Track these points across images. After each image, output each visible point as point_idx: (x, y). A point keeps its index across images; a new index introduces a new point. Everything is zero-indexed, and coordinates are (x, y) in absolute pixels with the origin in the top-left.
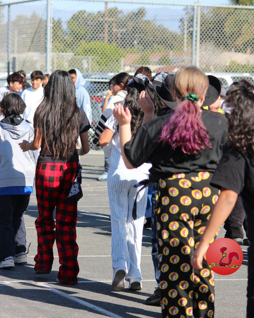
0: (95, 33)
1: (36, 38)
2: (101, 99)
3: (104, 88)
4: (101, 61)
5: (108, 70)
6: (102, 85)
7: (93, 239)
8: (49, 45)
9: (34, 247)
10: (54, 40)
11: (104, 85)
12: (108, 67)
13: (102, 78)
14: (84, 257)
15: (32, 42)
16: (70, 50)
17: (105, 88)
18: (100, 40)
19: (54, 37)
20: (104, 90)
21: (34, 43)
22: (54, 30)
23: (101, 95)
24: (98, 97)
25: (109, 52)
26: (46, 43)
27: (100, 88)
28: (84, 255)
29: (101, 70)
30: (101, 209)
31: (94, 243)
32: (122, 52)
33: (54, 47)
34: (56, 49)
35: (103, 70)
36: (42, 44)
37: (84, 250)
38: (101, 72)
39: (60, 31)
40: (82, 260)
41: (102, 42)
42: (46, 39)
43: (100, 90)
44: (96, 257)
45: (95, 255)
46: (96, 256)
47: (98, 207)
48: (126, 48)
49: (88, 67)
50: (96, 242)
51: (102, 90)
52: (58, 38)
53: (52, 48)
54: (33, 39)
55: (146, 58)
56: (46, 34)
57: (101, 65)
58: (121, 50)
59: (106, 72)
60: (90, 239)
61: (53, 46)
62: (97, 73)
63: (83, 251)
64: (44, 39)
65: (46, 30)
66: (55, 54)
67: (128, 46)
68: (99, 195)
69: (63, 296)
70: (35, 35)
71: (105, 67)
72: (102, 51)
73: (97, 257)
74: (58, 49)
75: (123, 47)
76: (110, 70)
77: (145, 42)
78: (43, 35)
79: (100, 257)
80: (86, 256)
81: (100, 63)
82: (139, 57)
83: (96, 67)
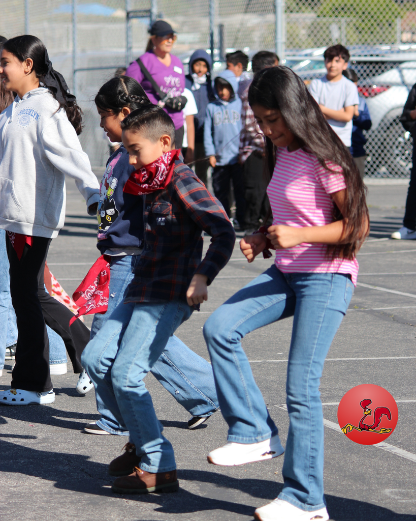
2: (370, 90)
3: (374, 71)
4: (363, 25)
5: (375, 40)
6: (371, 67)
8: (280, 2)
9: (273, 344)
11: (374, 67)
12: (375, 36)
13: (372, 55)
14: (359, 360)
16: (309, 8)
17: (377, 71)
20: (374, 75)
23: (370, 84)
24: (364, 86)
27: (368, 71)
28: (358, 357)
29: (363, 40)
30: (380, 278)
31: (374, 335)
32: (399, 10)
35: (366, 40)
37: (357, 348)
38: (363, 44)
40: (356, 366)
43: (368, 75)
44: (379, 360)
45: (377, 357)
46: (380, 358)
47: (375, 274)
49: (340, 36)
50: (377, 334)
51: (371, 75)
53: (285, 7)
57: (363, 33)
58: (396, 6)
59: (372, 44)
60: (366, 329)
62: (357, 47)
63: (356, 350)
68: (375, 253)
69: (328, 428)
71: (369, 36)
73: (381, 360)
76: (378, 40)
80: (362, 359)
81: (360, 29)
83: (355, 36)
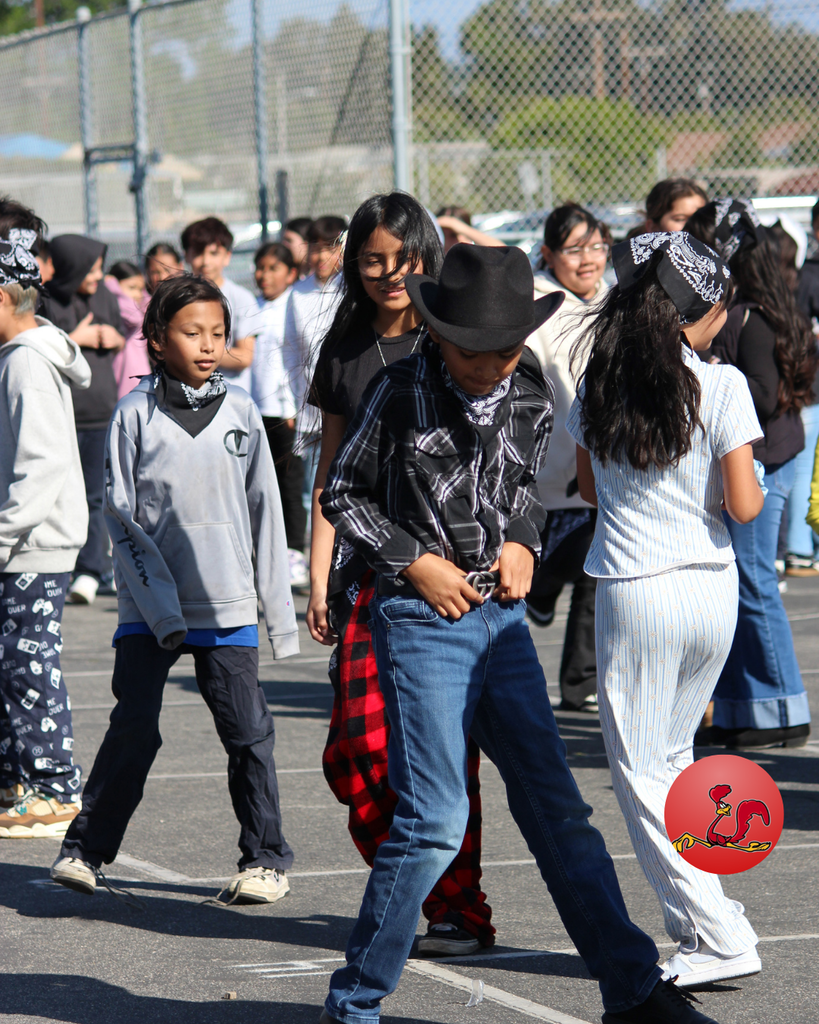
0: (563, 68)
1: (353, 99)
4: (589, 164)
5: (614, 196)
7: (596, 796)
8: (404, 122)
10: (419, 101)
12: (614, 187)
15: (342, 113)
16: (477, 133)
18: (582, 92)
19: (420, 93)
21: (350, 115)
22: (419, 68)
25: (613, 132)
26: (391, 115)
32: (662, 131)
33: (420, 127)
34: (428, 132)
36: (378, 119)
39: (437, 68)
41: (588, 100)
42: (391, 99)
48: (675, 114)
49: (542, 189)
52: (432, 93)
53: (413, 131)
54: (344, 103)
55: (748, 145)
56: (389, 83)
57: (590, 180)
58: (656, 123)
61: (415, 123)
64: (383, 101)
65: (390, 70)
66: (425, 149)
67: (681, 106)
70: (351, 87)
71: (602, 188)
72: (589, 132)
74: (432, 133)
75: (662, 115)
76: (621, 195)
77: (741, 89)
78: (378, 86)
79: (623, 860)
81: (583, 172)
82: (724, 146)
83: (571, 188)
